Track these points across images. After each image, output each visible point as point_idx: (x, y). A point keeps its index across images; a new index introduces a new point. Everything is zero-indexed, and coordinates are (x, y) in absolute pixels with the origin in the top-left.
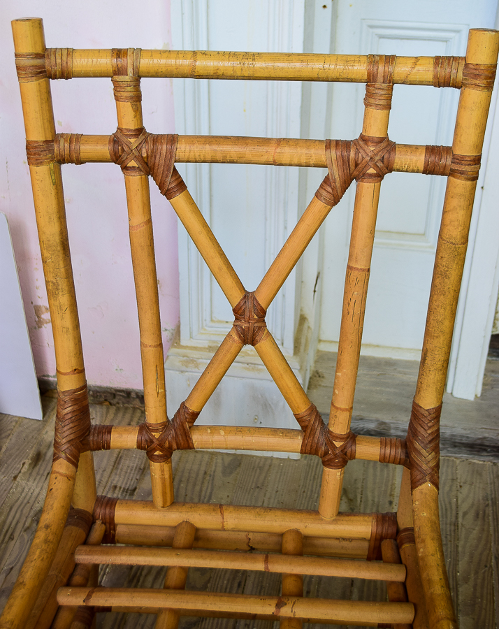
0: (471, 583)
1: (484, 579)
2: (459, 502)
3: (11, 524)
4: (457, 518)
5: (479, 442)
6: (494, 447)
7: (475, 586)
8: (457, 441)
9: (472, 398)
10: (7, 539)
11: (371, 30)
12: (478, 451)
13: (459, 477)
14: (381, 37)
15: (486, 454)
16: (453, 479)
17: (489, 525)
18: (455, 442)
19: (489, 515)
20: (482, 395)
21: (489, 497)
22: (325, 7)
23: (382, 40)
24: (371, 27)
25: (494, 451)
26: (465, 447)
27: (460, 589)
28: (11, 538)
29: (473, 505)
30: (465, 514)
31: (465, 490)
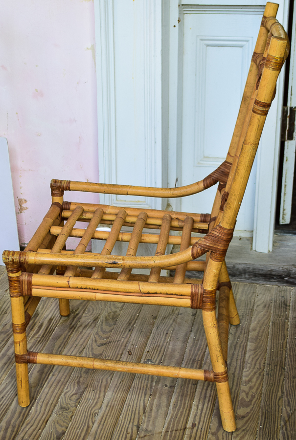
0: (257, 331)
1: (264, 330)
2: (256, 301)
3: (5, 308)
4: (253, 307)
5: (269, 273)
6: (278, 276)
7: (258, 333)
8: (257, 273)
9: (266, 252)
10: (3, 313)
11: (202, 42)
12: (269, 279)
13: (257, 291)
14: (208, 46)
15: (274, 280)
16: (254, 292)
17: (271, 309)
18: (256, 274)
19: (271, 306)
20: (273, 251)
21: (273, 299)
22: (175, 26)
23: (208, 47)
24: (202, 40)
25: (278, 278)
26: (261, 276)
27: (250, 333)
28: (6, 313)
29: (263, 302)
30: (258, 306)
31: (260, 297)
